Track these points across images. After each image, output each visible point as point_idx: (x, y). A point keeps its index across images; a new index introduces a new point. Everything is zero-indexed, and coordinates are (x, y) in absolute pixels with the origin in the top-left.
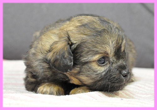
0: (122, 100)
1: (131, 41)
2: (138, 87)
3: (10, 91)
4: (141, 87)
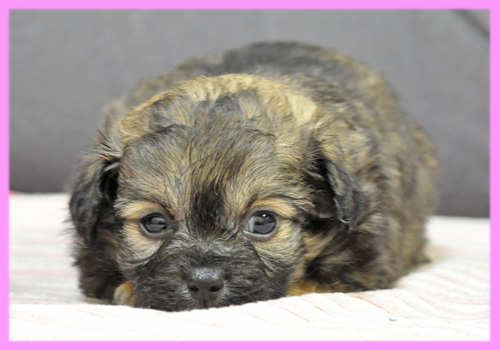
0: (391, 323)
1: (420, 128)
2: (446, 278)
3: (26, 296)
4: (453, 281)
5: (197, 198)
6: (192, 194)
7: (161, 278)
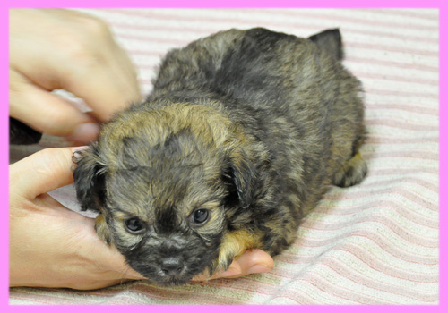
5: (159, 214)
6: (156, 212)
7: (143, 264)
